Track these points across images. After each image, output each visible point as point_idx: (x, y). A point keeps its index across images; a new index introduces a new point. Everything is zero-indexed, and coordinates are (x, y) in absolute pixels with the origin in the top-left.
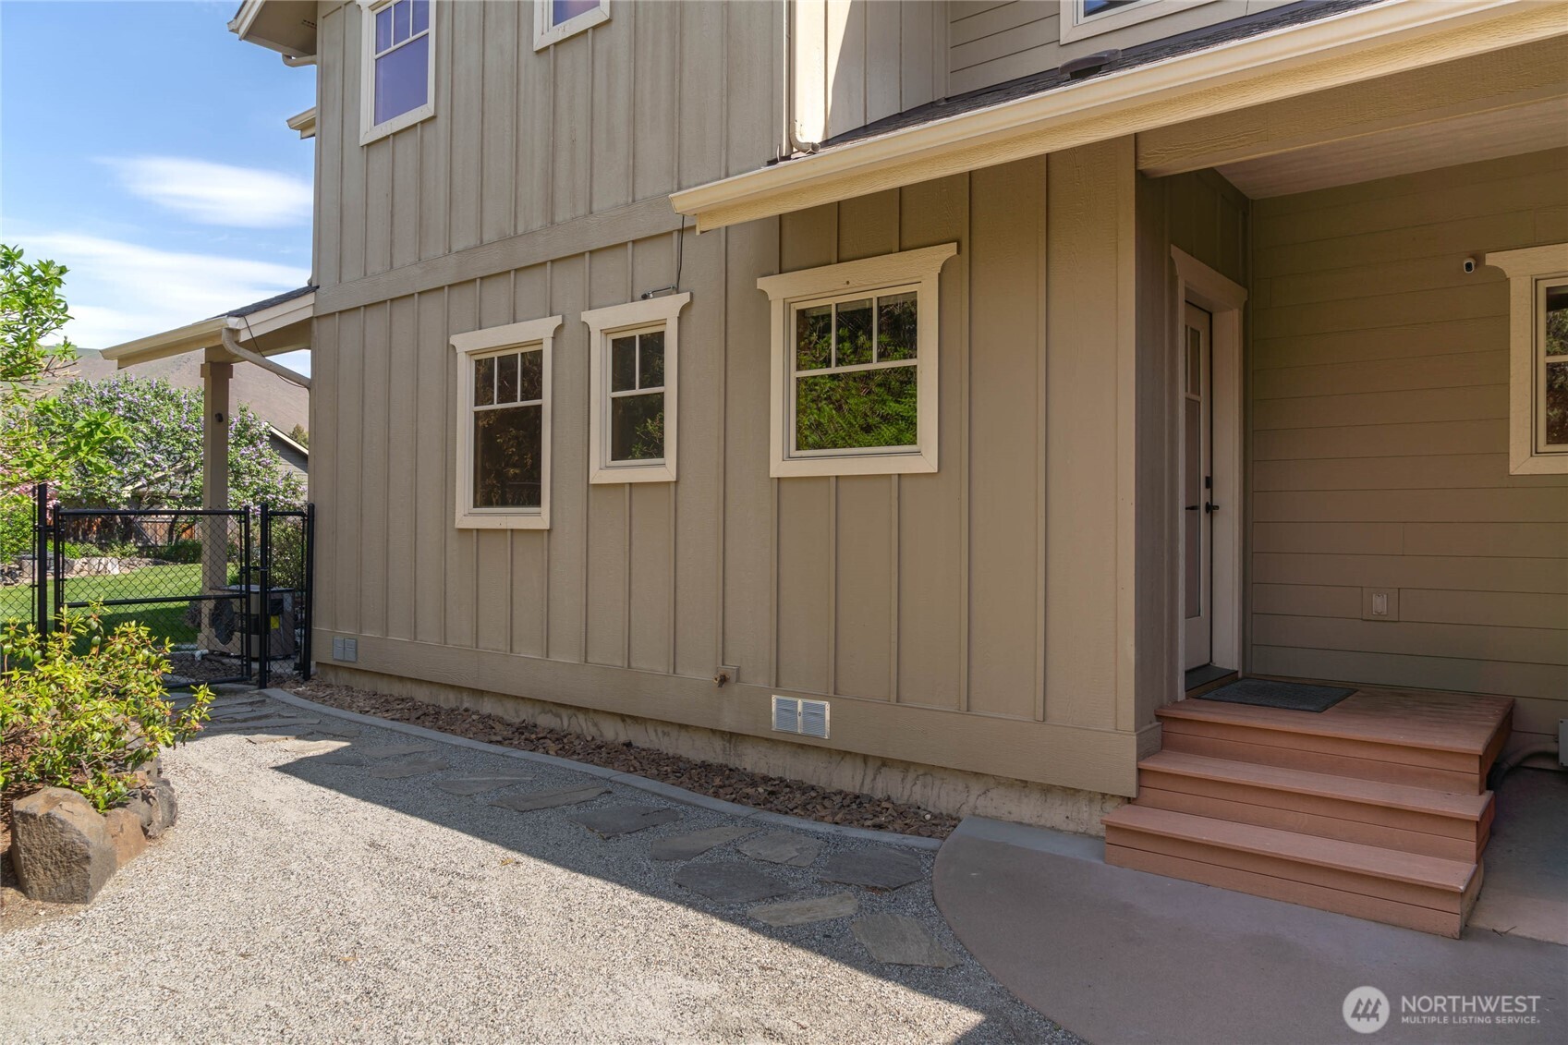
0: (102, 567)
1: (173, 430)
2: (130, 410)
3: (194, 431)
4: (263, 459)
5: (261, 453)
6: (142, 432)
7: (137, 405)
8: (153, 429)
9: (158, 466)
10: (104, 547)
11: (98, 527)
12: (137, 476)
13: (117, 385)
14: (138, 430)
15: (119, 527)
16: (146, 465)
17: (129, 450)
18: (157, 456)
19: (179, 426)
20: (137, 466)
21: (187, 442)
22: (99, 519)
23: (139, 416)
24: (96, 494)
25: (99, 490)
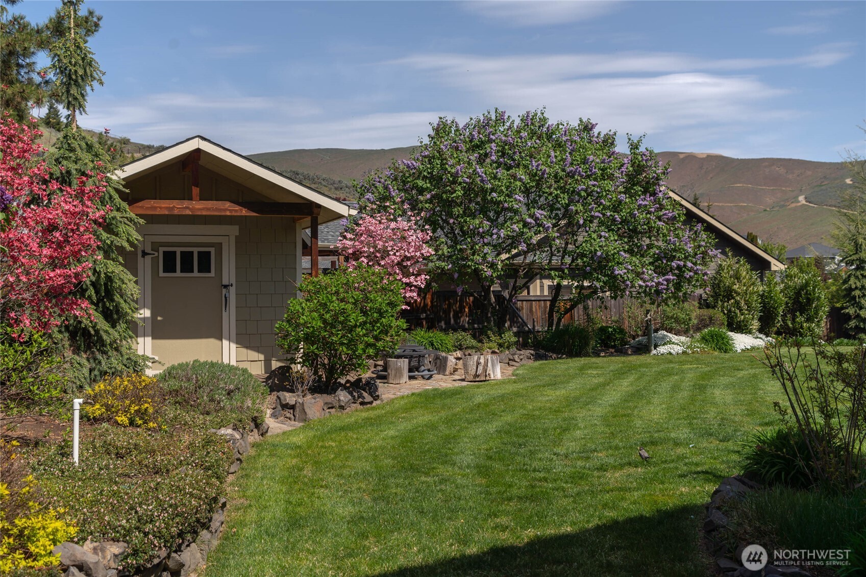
0: (481, 368)
1: (556, 176)
2: (503, 154)
3: (582, 176)
4: (664, 211)
5: (661, 205)
6: (520, 180)
7: (512, 146)
8: (532, 176)
9: (539, 225)
10: (479, 335)
11: (470, 308)
12: (514, 240)
13: (488, 124)
14: (514, 177)
15: (494, 308)
16: (526, 225)
17: (506, 205)
18: (538, 213)
19: (563, 170)
20: (515, 226)
21: (573, 192)
22: (471, 298)
23: (514, 160)
24: (469, 267)
25: (473, 260)
